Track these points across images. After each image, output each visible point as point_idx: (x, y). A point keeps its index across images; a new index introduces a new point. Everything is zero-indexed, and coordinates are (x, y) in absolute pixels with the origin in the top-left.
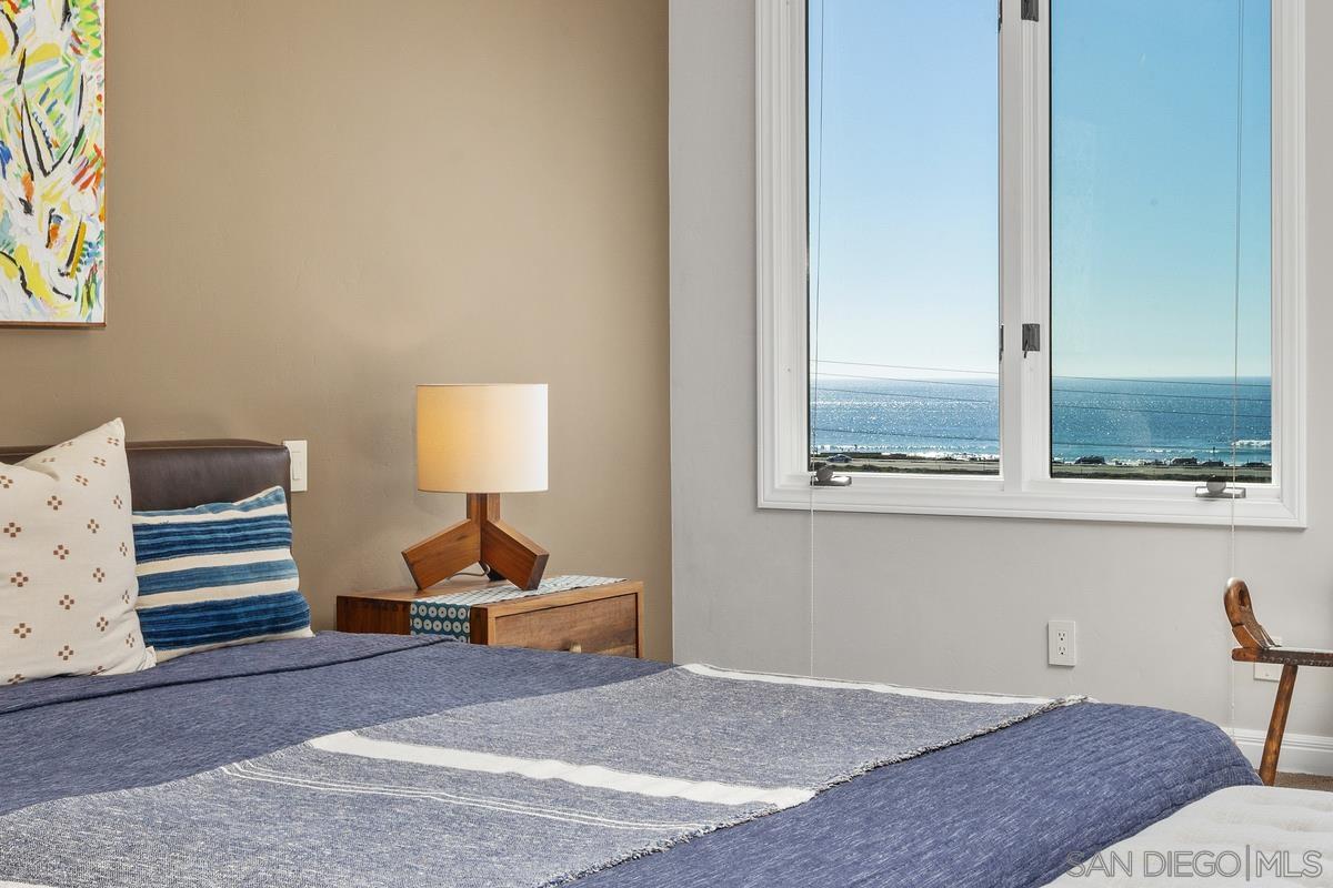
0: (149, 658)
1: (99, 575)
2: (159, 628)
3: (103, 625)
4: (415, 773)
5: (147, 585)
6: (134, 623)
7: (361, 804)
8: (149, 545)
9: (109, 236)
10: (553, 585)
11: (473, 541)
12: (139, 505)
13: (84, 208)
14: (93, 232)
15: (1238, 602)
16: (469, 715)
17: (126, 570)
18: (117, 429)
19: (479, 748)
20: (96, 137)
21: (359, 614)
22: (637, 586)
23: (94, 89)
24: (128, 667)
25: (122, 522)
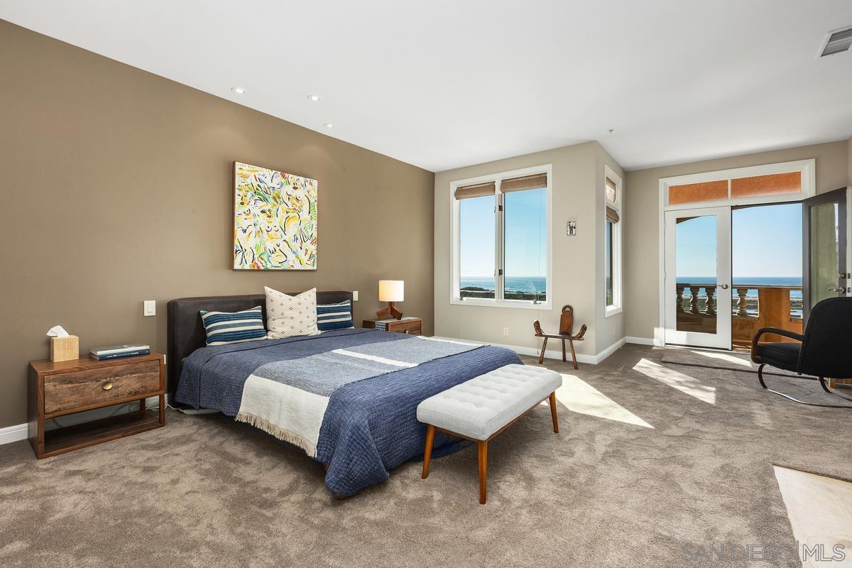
0: (320, 332)
1: (308, 317)
2: (320, 327)
3: (308, 326)
4: (355, 359)
5: (319, 319)
6: (316, 326)
7: (332, 364)
8: (319, 311)
9: (317, 253)
10: (404, 319)
11: (390, 310)
12: (318, 303)
13: (313, 248)
14: (314, 253)
15: (537, 325)
16: (366, 346)
17: (314, 316)
18: (315, 290)
19: (365, 353)
20: (315, 235)
21: (368, 324)
22: (421, 319)
23: (315, 226)
24: (314, 334)
25: (314, 307)
